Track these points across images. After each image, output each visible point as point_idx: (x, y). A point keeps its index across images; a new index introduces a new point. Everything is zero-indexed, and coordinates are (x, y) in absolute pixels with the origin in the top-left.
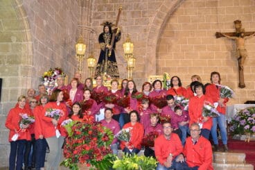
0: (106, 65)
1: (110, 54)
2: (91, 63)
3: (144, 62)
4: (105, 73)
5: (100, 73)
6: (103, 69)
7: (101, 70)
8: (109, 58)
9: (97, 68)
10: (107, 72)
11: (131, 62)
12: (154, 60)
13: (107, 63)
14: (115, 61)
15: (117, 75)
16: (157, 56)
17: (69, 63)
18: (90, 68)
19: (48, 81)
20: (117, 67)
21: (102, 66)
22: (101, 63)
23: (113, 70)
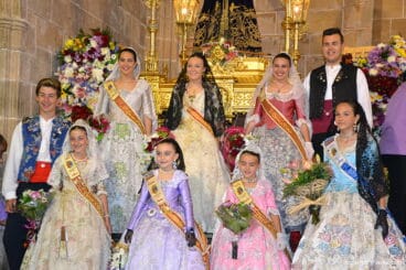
0: (225, 17)
4: (222, 40)
5: (207, 39)
6: (217, 26)
7: (211, 31)
9: (201, 25)
13: (227, 11)
15: (254, 44)
17: (126, 13)
18: (181, 24)
19: (75, 65)
20: (255, 21)
21: (213, 20)
22: (212, 12)
23: (243, 30)
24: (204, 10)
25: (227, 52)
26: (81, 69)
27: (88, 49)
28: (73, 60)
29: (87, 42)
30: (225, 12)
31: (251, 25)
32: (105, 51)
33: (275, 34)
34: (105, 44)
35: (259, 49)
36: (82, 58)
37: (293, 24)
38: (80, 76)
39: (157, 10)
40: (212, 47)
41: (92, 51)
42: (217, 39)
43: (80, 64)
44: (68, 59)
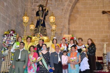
1: (42, 23)
2: (32, 27)
3: (62, 27)
6: (38, 30)
7: (37, 31)
8: (42, 25)
9: (35, 30)
10: (41, 32)
11: (54, 27)
12: (67, 26)
13: (40, 27)
14: (45, 27)
16: (69, 24)
18: (31, 30)
19: (7, 37)
20: (46, 30)
21: (38, 29)
22: (37, 28)
23: (44, 31)
24: (36, 27)
25: (40, 35)
26: (8, 38)
27: (10, 34)
28: (7, 36)
29: (10, 32)
30: (40, 28)
31: (45, 30)
32: (14, 34)
33: (50, 32)
34: (14, 33)
35: (47, 35)
36: (9, 36)
37: (53, 30)
38: (8, 39)
39: (26, 27)
40: (37, 34)
41: (11, 34)
42: (38, 33)
43: (8, 37)
44: (5, 36)
